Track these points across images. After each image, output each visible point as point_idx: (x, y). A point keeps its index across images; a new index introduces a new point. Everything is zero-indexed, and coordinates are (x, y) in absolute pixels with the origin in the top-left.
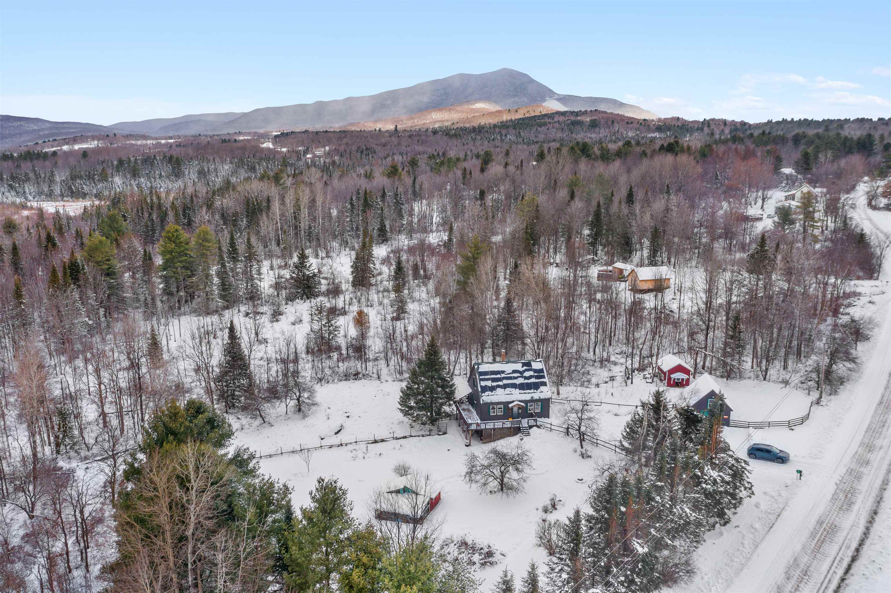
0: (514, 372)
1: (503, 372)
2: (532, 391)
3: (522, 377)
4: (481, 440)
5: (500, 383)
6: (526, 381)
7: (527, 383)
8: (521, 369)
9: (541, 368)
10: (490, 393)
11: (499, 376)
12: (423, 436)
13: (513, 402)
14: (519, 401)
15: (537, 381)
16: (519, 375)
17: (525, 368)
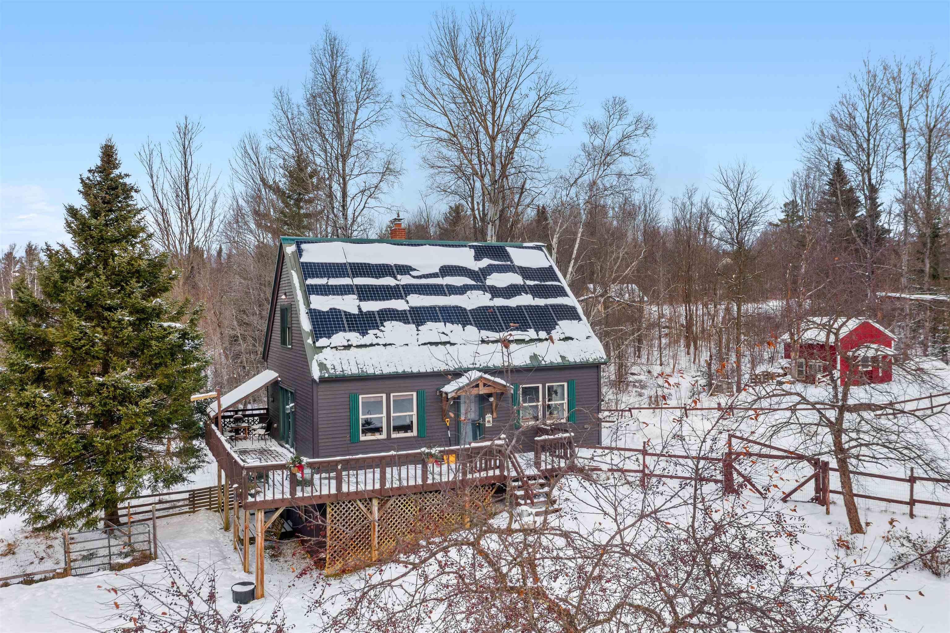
0: (446, 271)
1: (405, 270)
2: (531, 333)
3: (484, 288)
4: (320, 564)
5: (398, 305)
6: (500, 302)
7: (504, 310)
8: (476, 266)
9: (546, 264)
10: (354, 337)
11: (388, 281)
12: (28, 580)
13: (457, 374)
14: (486, 370)
15: (541, 302)
16: (469, 281)
17: (485, 262)
